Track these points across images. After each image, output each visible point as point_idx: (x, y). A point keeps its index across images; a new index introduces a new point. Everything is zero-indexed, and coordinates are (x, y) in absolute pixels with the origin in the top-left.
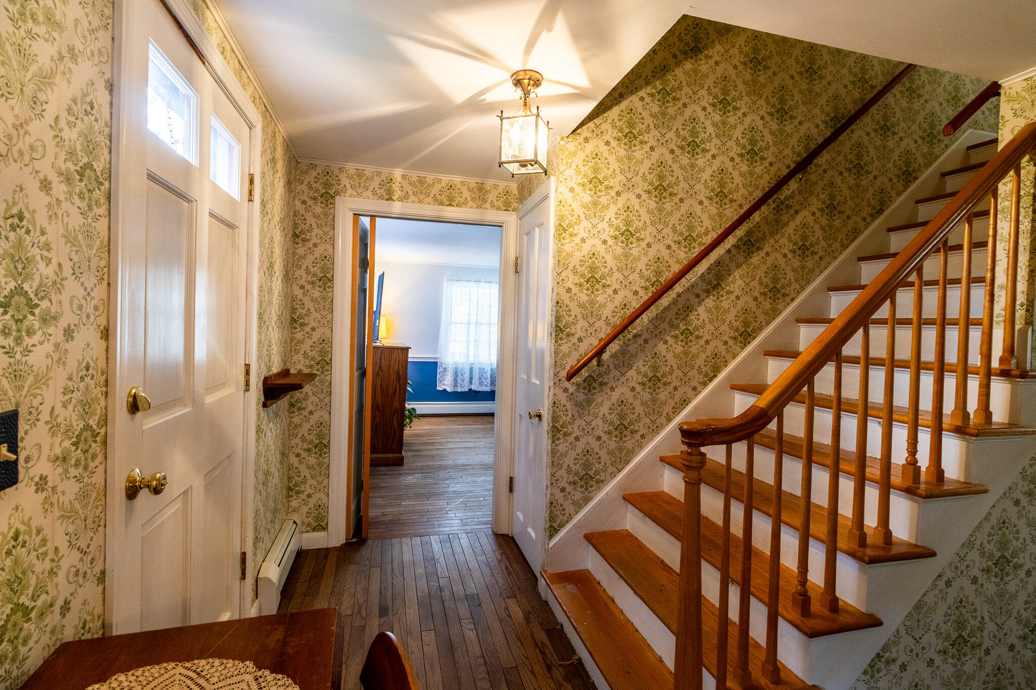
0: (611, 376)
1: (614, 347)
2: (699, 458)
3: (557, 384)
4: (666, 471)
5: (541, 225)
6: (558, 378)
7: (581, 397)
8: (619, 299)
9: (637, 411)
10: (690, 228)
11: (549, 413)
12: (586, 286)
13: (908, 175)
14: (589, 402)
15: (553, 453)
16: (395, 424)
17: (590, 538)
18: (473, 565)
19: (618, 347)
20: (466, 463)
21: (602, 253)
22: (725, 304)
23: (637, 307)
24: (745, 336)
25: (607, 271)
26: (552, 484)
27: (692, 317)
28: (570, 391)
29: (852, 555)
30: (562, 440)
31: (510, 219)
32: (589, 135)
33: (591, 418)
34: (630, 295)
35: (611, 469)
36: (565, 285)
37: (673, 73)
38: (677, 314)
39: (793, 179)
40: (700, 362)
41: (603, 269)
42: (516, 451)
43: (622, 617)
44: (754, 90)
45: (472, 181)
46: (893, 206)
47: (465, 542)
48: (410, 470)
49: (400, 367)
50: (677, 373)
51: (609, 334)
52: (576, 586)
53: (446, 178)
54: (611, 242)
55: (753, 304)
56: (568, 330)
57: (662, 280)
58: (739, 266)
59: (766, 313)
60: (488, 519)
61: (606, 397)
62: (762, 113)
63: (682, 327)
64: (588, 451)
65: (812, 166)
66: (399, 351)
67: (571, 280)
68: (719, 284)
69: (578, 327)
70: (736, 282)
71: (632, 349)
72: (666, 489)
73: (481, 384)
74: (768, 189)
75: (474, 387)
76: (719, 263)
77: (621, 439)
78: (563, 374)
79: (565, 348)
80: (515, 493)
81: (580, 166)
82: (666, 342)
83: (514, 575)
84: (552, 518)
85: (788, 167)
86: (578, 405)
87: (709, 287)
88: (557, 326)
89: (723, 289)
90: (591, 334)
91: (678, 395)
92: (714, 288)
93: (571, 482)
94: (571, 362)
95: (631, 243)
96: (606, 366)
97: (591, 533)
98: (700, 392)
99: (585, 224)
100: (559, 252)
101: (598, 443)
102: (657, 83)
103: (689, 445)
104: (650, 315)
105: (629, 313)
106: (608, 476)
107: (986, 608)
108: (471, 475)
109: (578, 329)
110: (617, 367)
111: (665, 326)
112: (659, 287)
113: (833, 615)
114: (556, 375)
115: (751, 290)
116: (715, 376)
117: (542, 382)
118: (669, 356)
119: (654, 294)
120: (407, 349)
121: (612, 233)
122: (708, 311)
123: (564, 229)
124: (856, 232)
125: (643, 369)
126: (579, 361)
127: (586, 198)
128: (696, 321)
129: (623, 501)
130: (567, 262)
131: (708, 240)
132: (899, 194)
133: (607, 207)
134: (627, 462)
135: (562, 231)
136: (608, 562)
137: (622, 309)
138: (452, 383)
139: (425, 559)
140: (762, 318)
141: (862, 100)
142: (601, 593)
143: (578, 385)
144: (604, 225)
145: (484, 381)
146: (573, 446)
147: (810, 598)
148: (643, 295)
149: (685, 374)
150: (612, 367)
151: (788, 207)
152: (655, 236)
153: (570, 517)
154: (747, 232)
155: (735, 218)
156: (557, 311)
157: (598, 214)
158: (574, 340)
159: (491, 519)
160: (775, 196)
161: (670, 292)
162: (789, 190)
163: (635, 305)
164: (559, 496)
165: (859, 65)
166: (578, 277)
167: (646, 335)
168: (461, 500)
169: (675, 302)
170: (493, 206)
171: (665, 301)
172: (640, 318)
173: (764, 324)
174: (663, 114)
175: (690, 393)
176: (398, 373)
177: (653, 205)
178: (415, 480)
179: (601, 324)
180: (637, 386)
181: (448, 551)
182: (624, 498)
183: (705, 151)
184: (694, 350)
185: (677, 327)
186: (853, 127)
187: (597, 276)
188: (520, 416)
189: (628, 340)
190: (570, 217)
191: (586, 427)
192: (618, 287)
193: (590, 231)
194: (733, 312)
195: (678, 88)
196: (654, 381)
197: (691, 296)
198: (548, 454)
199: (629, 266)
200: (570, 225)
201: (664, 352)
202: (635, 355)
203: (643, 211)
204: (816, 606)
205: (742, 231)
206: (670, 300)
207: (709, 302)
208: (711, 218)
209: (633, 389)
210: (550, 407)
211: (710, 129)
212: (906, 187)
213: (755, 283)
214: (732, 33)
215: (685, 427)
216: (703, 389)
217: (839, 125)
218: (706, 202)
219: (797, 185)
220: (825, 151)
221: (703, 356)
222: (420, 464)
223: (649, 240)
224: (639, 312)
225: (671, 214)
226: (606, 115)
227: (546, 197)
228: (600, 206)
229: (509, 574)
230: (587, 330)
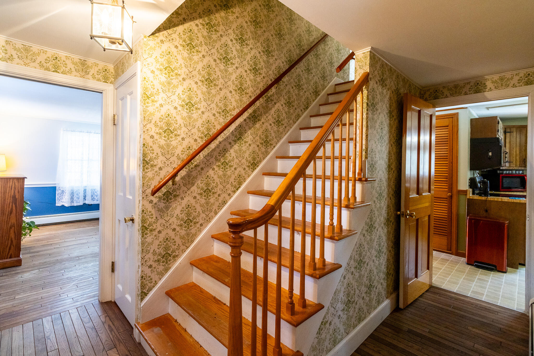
0: (181, 191)
1: (183, 173)
2: (240, 240)
3: (145, 198)
4: (215, 243)
5: (131, 94)
6: (145, 194)
7: (162, 205)
8: (185, 143)
9: (197, 211)
10: (226, 105)
11: (139, 218)
12: (164, 135)
13: (316, 93)
14: (167, 208)
15: (143, 244)
16: (12, 235)
17: (169, 294)
18: (81, 331)
19: (185, 173)
20: (80, 254)
21: (174, 115)
22: (244, 148)
23: (196, 149)
24: (254, 165)
25: (177, 126)
26: (142, 264)
27: (227, 155)
28: (154, 202)
29: (312, 276)
30: (149, 235)
31: (109, 89)
32: (164, 39)
33: (169, 218)
34: (192, 141)
35: (182, 247)
36: (149, 133)
37: (215, 16)
38: (219, 153)
39: (273, 87)
40: (232, 180)
41: (175, 124)
42: (117, 243)
43: (191, 340)
44: (256, 37)
45: (76, 58)
46: (312, 106)
47: (75, 315)
48: (28, 268)
49: (16, 192)
50: (220, 186)
51: (180, 165)
52: (161, 327)
53: (51, 52)
54: (179, 108)
55: (257, 149)
56: (152, 163)
57: (211, 133)
58: (250, 128)
59: (263, 153)
60: (96, 293)
61: (178, 204)
62: (260, 50)
63: (222, 160)
64: (167, 239)
65: (281, 81)
66: (15, 181)
67: (153, 131)
68: (240, 137)
69: (159, 161)
70: (249, 136)
71: (194, 173)
72: (215, 253)
73: (93, 199)
74: (262, 90)
75: (87, 202)
76: (241, 126)
77: (188, 228)
78: (149, 191)
79: (150, 174)
80: (116, 272)
81: (158, 57)
82: (213, 169)
83: (115, 331)
84: (143, 286)
85: (271, 80)
86: (160, 210)
87: (236, 138)
88: (144, 160)
89: (243, 140)
90: (168, 165)
91: (221, 199)
92: (238, 140)
93: (156, 261)
94: (155, 183)
95: (192, 110)
96: (178, 185)
97: (170, 290)
98: (232, 196)
99: (162, 95)
100: (145, 111)
101: (174, 232)
102: (206, 18)
103: (234, 233)
104: (204, 153)
105: (191, 152)
106: (181, 252)
107: (356, 284)
108: (83, 263)
109: (159, 162)
110: (185, 185)
111: (213, 160)
112: (209, 137)
113: (305, 310)
114: (144, 192)
115: (256, 141)
116: (240, 187)
117: (134, 197)
118: (215, 177)
119: (206, 141)
120: (23, 179)
121: (180, 103)
122: (236, 152)
123: (148, 97)
124: (298, 116)
125: (200, 185)
126: (160, 182)
127: (163, 78)
128: (229, 157)
129: (190, 265)
130: (150, 118)
131: (235, 113)
132: (314, 101)
133: (177, 87)
134: (192, 241)
135: (147, 98)
136: (182, 308)
137: (188, 150)
138: (69, 200)
139: (36, 340)
140: (261, 156)
141: (300, 54)
142: (178, 328)
143: (160, 198)
144: (175, 97)
145: (95, 197)
146: (157, 237)
147: (294, 304)
148: (200, 142)
149: (224, 187)
150: (182, 185)
151: (272, 100)
152: (206, 108)
153: (156, 283)
154: (254, 111)
155: (248, 103)
156: (144, 150)
157: (171, 90)
158: (156, 169)
159: (97, 292)
160: (266, 94)
161: (215, 141)
162: (272, 92)
163: (196, 147)
164: (148, 271)
165: (299, 38)
166: (158, 129)
167: (202, 166)
168: (74, 283)
169: (218, 146)
170: (94, 77)
171: (213, 145)
172: (198, 155)
173: (262, 159)
174: (210, 38)
175: (227, 197)
176: (14, 197)
177: (205, 89)
178: (31, 276)
179: (174, 158)
180: (197, 196)
181: (59, 327)
182: (191, 264)
183: (232, 64)
184: (229, 173)
185: (219, 161)
186: (296, 66)
187: (172, 129)
188: (119, 221)
189: (192, 168)
190: (152, 89)
191: (165, 224)
192: (185, 136)
193: (166, 100)
194: (248, 153)
195: (217, 25)
196: (207, 192)
197: (227, 144)
198: (139, 245)
199: (191, 124)
200: (152, 95)
201: (212, 175)
202: (196, 178)
203: (199, 92)
204: (297, 308)
205: (251, 110)
206: (216, 145)
207: (236, 147)
208: (236, 101)
209: (195, 198)
210: (140, 214)
211: (235, 53)
212: (316, 98)
213: (258, 138)
214: (244, 3)
215: (231, 222)
216: (234, 194)
217: (291, 64)
218: (234, 92)
219: (275, 90)
220: (286, 76)
221: (233, 177)
222: (37, 263)
223: (203, 109)
224: (197, 152)
225: (215, 96)
226: (175, 29)
227: (134, 75)
228: (172, 85)
229: (111, 330)
230: (165, 163)
